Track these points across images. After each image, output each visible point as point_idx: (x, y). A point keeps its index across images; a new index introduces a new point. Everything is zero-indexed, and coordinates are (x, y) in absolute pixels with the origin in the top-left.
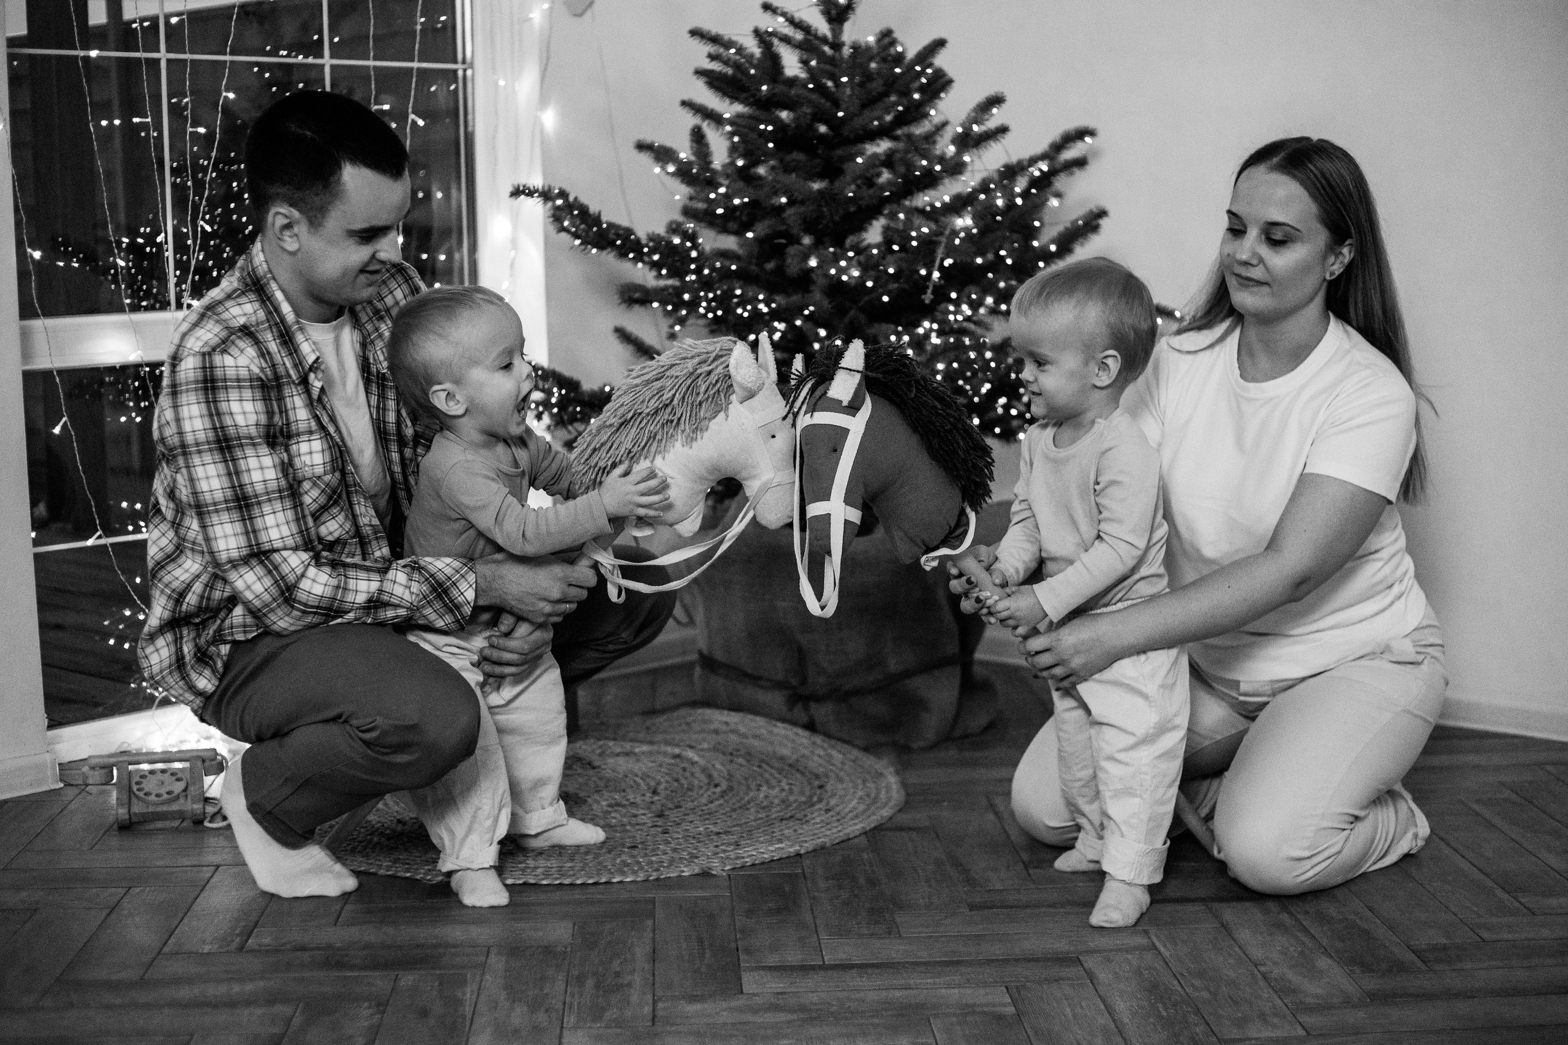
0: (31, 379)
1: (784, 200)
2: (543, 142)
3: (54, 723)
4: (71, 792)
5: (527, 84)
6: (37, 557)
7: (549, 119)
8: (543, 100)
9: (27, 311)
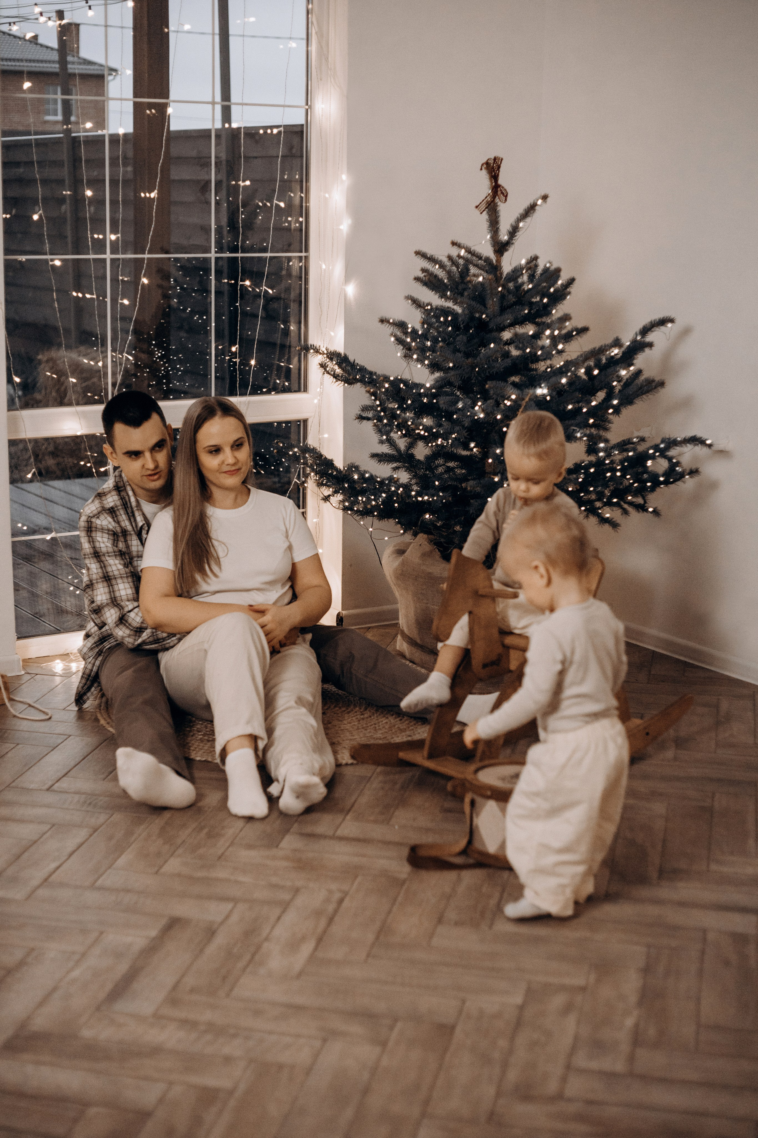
0: (12, 443)
1: (451, 365)
2: (345, 304)
3: (21, 636)
4: (28, 677)
5: (338, 269)
6: (14, 544)
7: (351, 290)
8: (347, 278)
9: (11, 405)
